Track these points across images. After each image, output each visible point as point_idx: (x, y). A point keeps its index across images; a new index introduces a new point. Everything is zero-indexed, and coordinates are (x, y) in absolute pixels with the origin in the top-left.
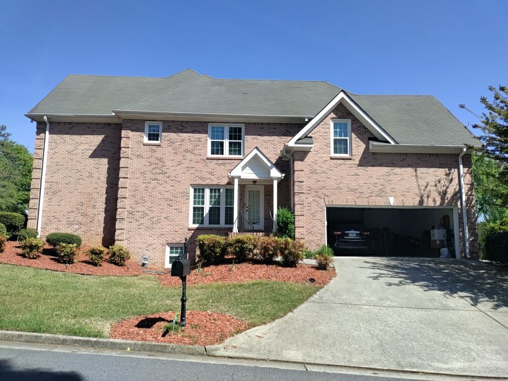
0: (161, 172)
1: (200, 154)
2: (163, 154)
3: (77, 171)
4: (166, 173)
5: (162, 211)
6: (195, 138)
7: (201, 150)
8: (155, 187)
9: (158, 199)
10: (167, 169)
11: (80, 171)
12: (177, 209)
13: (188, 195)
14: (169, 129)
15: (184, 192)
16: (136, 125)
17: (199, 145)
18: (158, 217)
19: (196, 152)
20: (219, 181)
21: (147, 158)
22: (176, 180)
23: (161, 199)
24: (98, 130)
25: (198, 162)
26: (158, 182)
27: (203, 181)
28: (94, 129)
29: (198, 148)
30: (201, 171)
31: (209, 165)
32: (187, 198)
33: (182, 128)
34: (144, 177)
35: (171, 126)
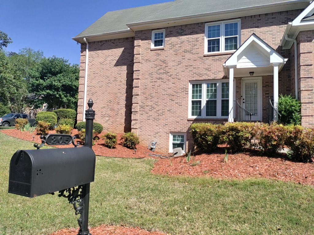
0: (164, 72)
1: (197, 52)
2: (166, 57)
3: (107, 77)
4: (169, 73)
5: (165, 105)
6: (192, 39)
7: (198, 48)
8: (160, 85)
9: (163, 95)
10: (169, 69)
11: (109, 77)
12: (177, 103)
13: (187, 90)
14: (170, 34)
15: (184, 88)
16: (145, 35)
17: (196, 45)
18: (162, 110)
19: (194, 51)
20: (216, 76)
21: (153, 61)
22: (176, 78)
23: (164, 95)
24: (120, 44)
25: (196, 60)
26: (162, 80)
27: (200, 77)
28: (117, 44)
29: (196, 47)
30: (198, 68)
31: (205, 62)
32: (187, 93)
33: (182, 31)
34: (151, 77)
35: (172, 31)
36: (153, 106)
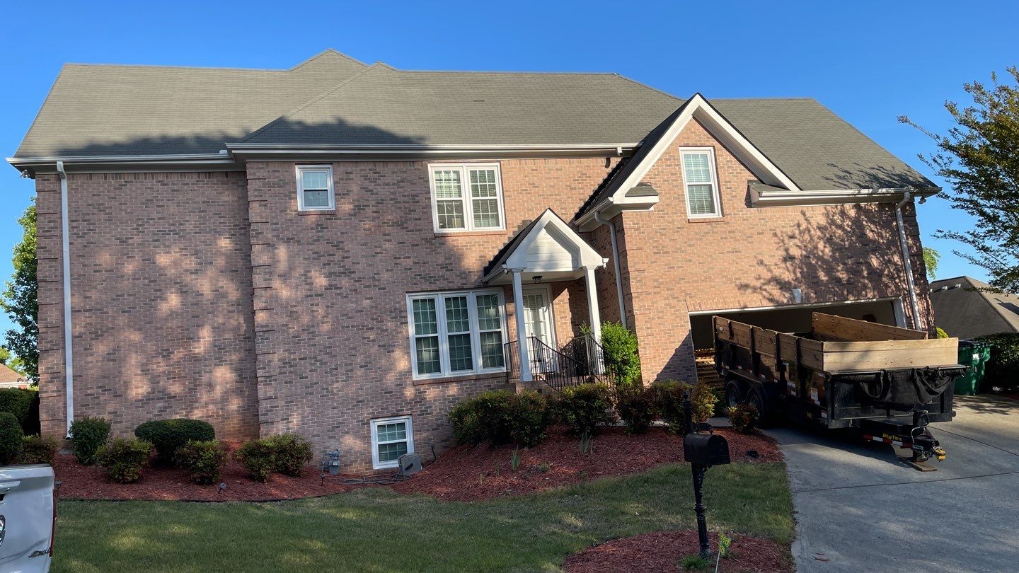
2: (342, 233)
4: (354, 272)
5: (353, 352)
7: (420, 219)
8: (333, 303)
10: (354, 263)
12: (384, 346)
13: (403, 314)
14: (347, 179)
15: (396, 309)
16: (277, 174)
18: (346, 365)
20: (464, 281)
21: (308, 244)
22: (375, 286)
23: (348, 327)
26: (338, 291)
27: (431, 283)
29: (413, 215)
30: (425, 263)
31: (439, 250)
32: (403, 320)
33: (376, 176)
34: (307, 284)
35: (351, 173)
36: (319, 358)
